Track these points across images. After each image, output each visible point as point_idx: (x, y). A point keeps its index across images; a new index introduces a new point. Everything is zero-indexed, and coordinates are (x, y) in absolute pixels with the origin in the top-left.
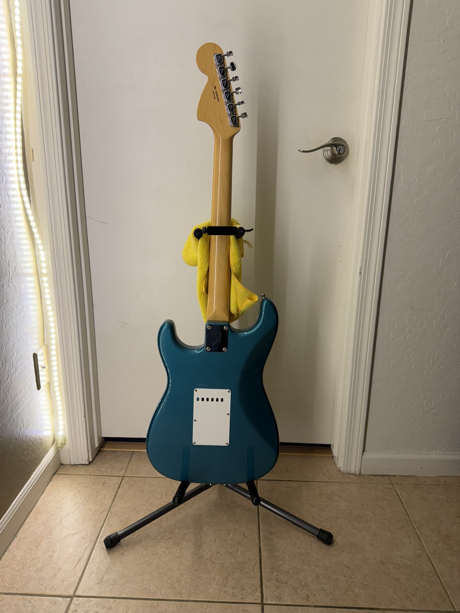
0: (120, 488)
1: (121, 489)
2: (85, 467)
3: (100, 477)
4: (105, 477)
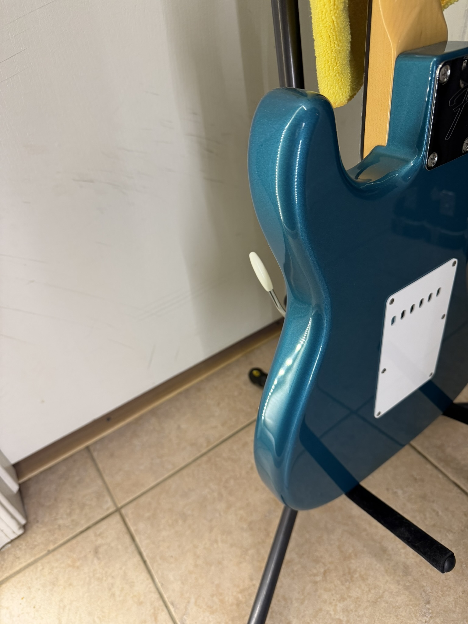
0: (137, 539)
2: (22, 543)
3: (74, 541)
4: (85, 534)
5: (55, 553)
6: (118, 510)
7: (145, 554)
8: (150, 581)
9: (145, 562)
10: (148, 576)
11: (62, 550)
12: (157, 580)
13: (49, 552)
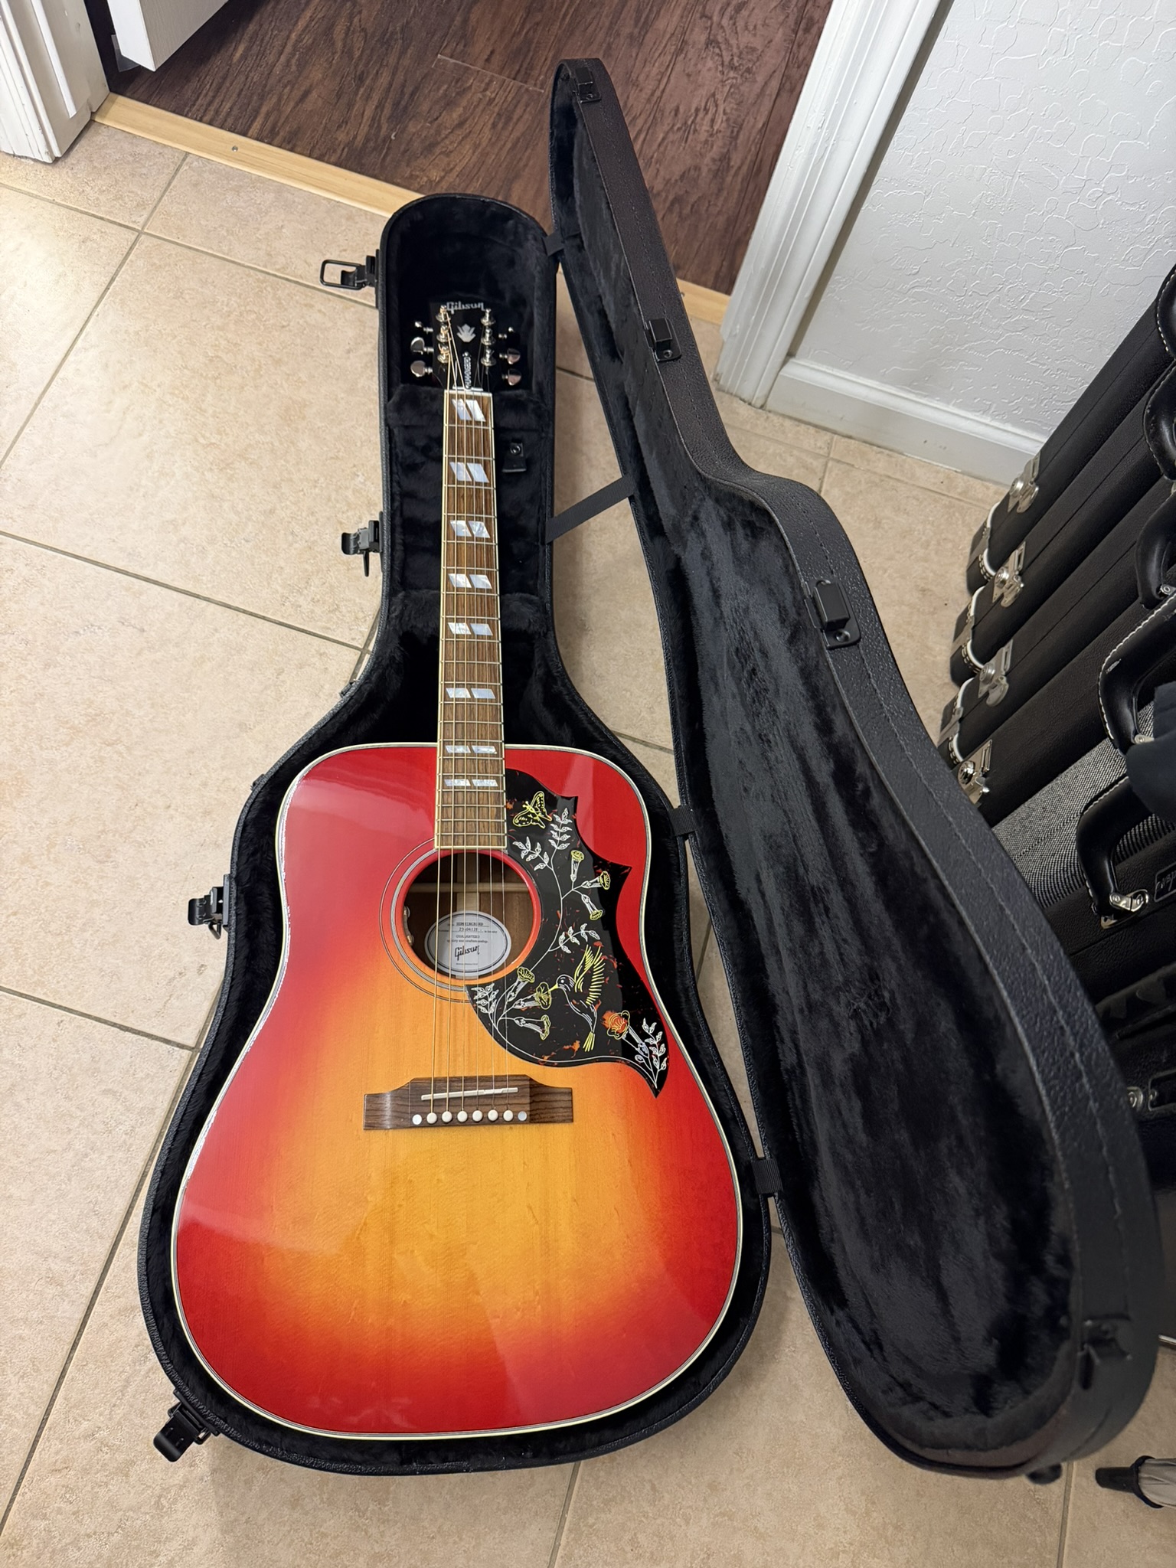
0: (124, 268)
1: (127, 270)
2: (41, 170)
3: (80, 215)
4: (93, 219)
5: (56, 207)
6: (140, 233)
7: (115, 283)
8: (94, 304)
9: (107, 288)
10: (97, 300)
11: (64, 211)
12: (98, 309)
13: (53, 202)
